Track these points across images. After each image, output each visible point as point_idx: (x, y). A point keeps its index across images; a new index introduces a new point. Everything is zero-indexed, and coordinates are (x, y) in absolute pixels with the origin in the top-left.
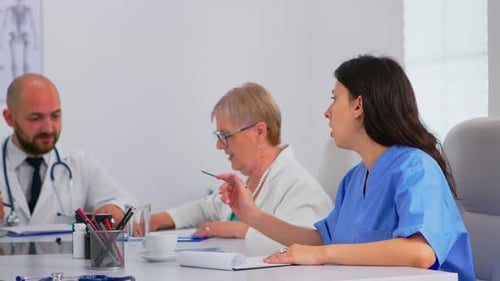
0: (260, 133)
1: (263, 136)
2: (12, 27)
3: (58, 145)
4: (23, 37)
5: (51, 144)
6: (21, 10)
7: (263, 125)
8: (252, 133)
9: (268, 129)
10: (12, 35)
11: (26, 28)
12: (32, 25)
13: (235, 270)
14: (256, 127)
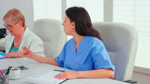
0: (20, 24)
1: (21, 25)
7: (21, 22)
8: (18, 25)
9: (22, 23)
14: (19, 23)
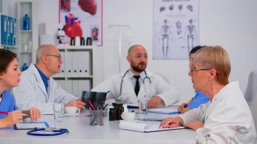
2: (188, 33)
3: (146, 70)
4: (192, 36)
5: (144, 68)
6: (191, 27)
7: (214, 71)
10: (188, 36)
11: (193, 33)
12: (195, 32)
13: (145, 132)
14: (210, 71)
